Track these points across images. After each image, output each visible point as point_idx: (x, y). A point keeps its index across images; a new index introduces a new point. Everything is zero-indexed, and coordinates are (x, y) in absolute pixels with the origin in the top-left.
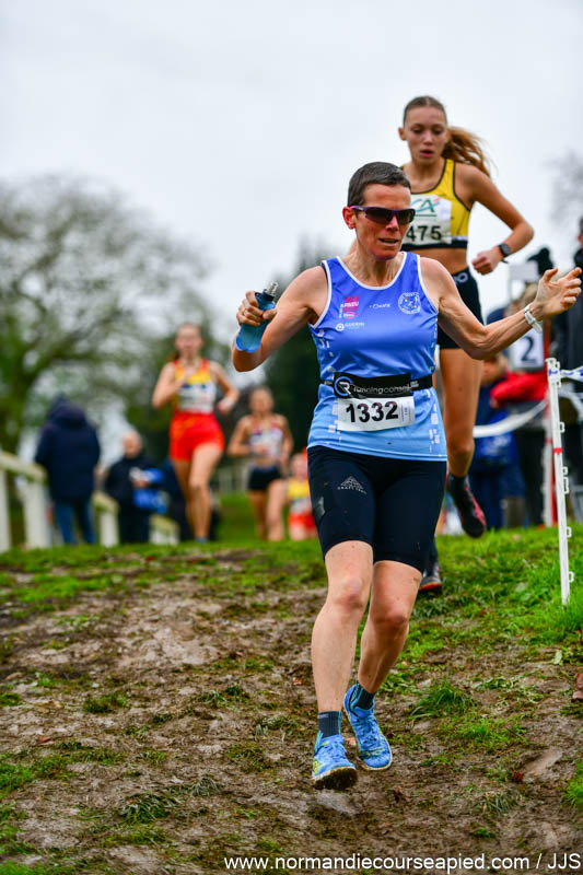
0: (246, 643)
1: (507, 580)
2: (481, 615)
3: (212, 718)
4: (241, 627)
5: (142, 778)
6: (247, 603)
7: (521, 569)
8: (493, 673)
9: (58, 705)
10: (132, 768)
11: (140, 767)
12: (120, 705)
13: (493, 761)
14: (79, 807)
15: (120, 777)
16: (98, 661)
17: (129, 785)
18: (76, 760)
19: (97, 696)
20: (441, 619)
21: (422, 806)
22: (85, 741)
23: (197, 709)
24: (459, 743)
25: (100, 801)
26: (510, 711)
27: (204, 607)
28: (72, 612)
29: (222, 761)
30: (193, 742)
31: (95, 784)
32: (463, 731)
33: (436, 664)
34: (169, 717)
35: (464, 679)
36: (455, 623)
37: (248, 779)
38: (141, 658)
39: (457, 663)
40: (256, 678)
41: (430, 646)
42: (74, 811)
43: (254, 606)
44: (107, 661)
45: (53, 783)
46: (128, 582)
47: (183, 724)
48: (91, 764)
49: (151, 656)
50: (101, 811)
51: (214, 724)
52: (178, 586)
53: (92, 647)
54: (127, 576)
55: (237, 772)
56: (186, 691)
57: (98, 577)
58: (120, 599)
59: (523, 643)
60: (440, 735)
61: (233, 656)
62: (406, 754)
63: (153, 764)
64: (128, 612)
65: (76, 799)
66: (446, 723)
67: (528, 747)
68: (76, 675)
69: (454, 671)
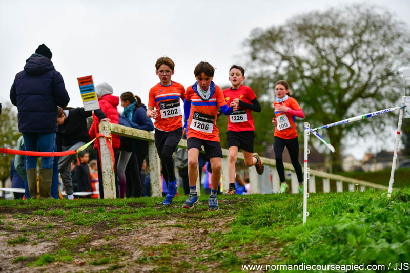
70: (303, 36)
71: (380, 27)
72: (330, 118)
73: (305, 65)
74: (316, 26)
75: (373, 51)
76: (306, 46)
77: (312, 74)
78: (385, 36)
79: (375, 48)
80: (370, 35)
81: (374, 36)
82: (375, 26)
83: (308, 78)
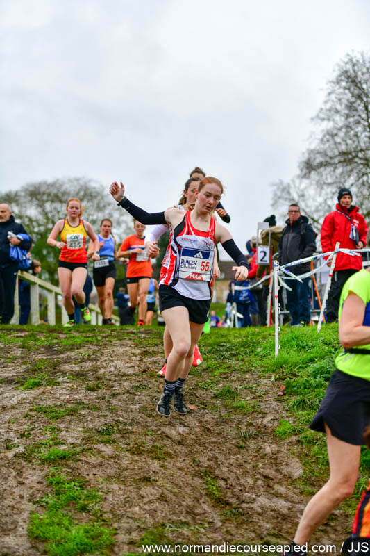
0: (150, 366)
1: (253, 347)
2: (243, 360)
3: (136, 395)
4: (148, 360)
5: (108, 418)
6: (151, 351)
7: (259, 342)
8: (247, 383)
9: (75, 387)
10: (104, 413)
11: (107, 413)
12: (100, 388)
13: (246, 418)
14: (83, 427)
15: (99, 416)
16: (91, 370)
17: (102, 420)
18: (82, 409)
19: (91, 384)
20: (227, 361)
21: (218, 434)
22: (85, 402)
23: (131, 391)
24: (232, 410)
25: (91, 426)
26: (253, 398)
27: (134, 351)
28: (81, 350)
29: (139, 412)
30: (128, 404)
31: (89, 418)
32: (235, 405)
33: (225, 378)
34: (119, 394)
35: (235, 385)
36: (232, 362)
37: (149, 420)
38: (108, 370)
39: (233, 378)
40: (154, 380)
41: (222, 371)
42: (80, 429)
43: (153, 351)
44: (95, 370)
45: (72, 417)
46: (104, 339)
47: (124, 397)
48: (88, 411)
49: (112, 369)
50: (91, 429)
51: (137, 398)
52: (124, 342)
53: (89, 365)
54: (103, 337)
55: (146, 417)
56: (126, 384)
57: (92, 337)
58: (101, 346)
59: (259, 371)
60: (225, 406)
61: (145, 371)
62: (212, 413)
63: (112, 412)
64: (104, 351)
65: (81, 424)
66: (228, 401)
67: (260, 413)
68: (83, 375)
69: (231, 382)
70: (34, 199)
71: (96, 197)
72: (53, 266)
73: (35, 224)
74: (44, 194)
75: (89, 215)
76: (36, 208)
77: (39, 231)
78: (98, 204)
79: (92, 213)
80: (88, 202)
81: (90, 204)
82: (91, 196)
83: (37, 233)
